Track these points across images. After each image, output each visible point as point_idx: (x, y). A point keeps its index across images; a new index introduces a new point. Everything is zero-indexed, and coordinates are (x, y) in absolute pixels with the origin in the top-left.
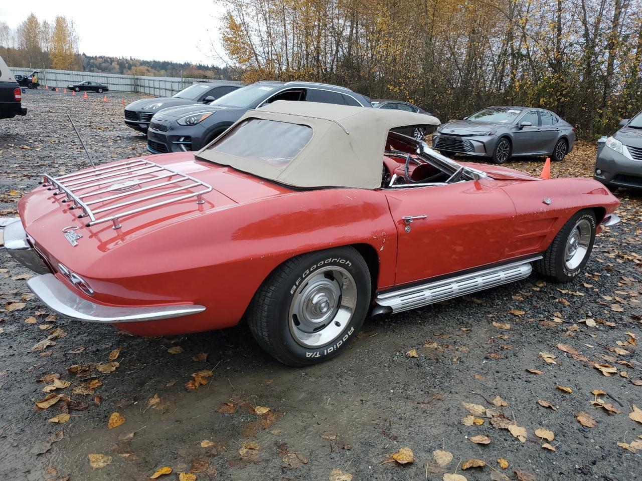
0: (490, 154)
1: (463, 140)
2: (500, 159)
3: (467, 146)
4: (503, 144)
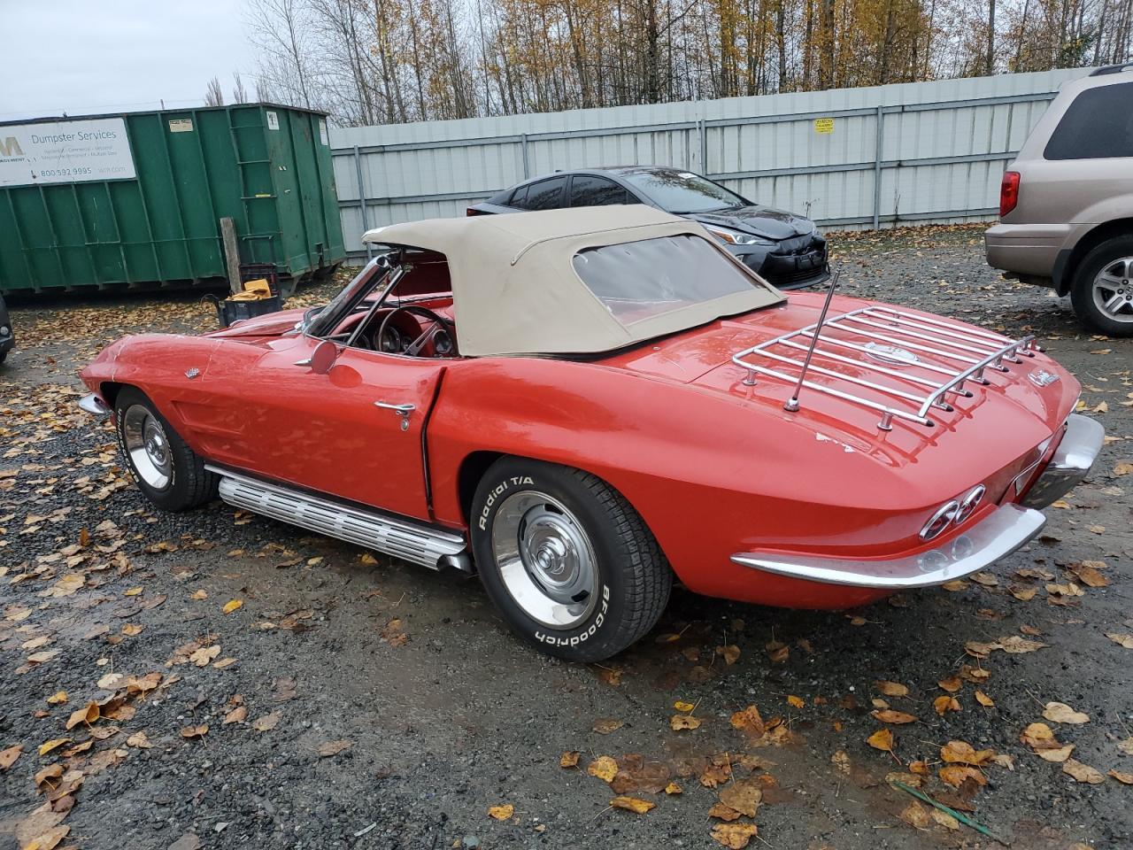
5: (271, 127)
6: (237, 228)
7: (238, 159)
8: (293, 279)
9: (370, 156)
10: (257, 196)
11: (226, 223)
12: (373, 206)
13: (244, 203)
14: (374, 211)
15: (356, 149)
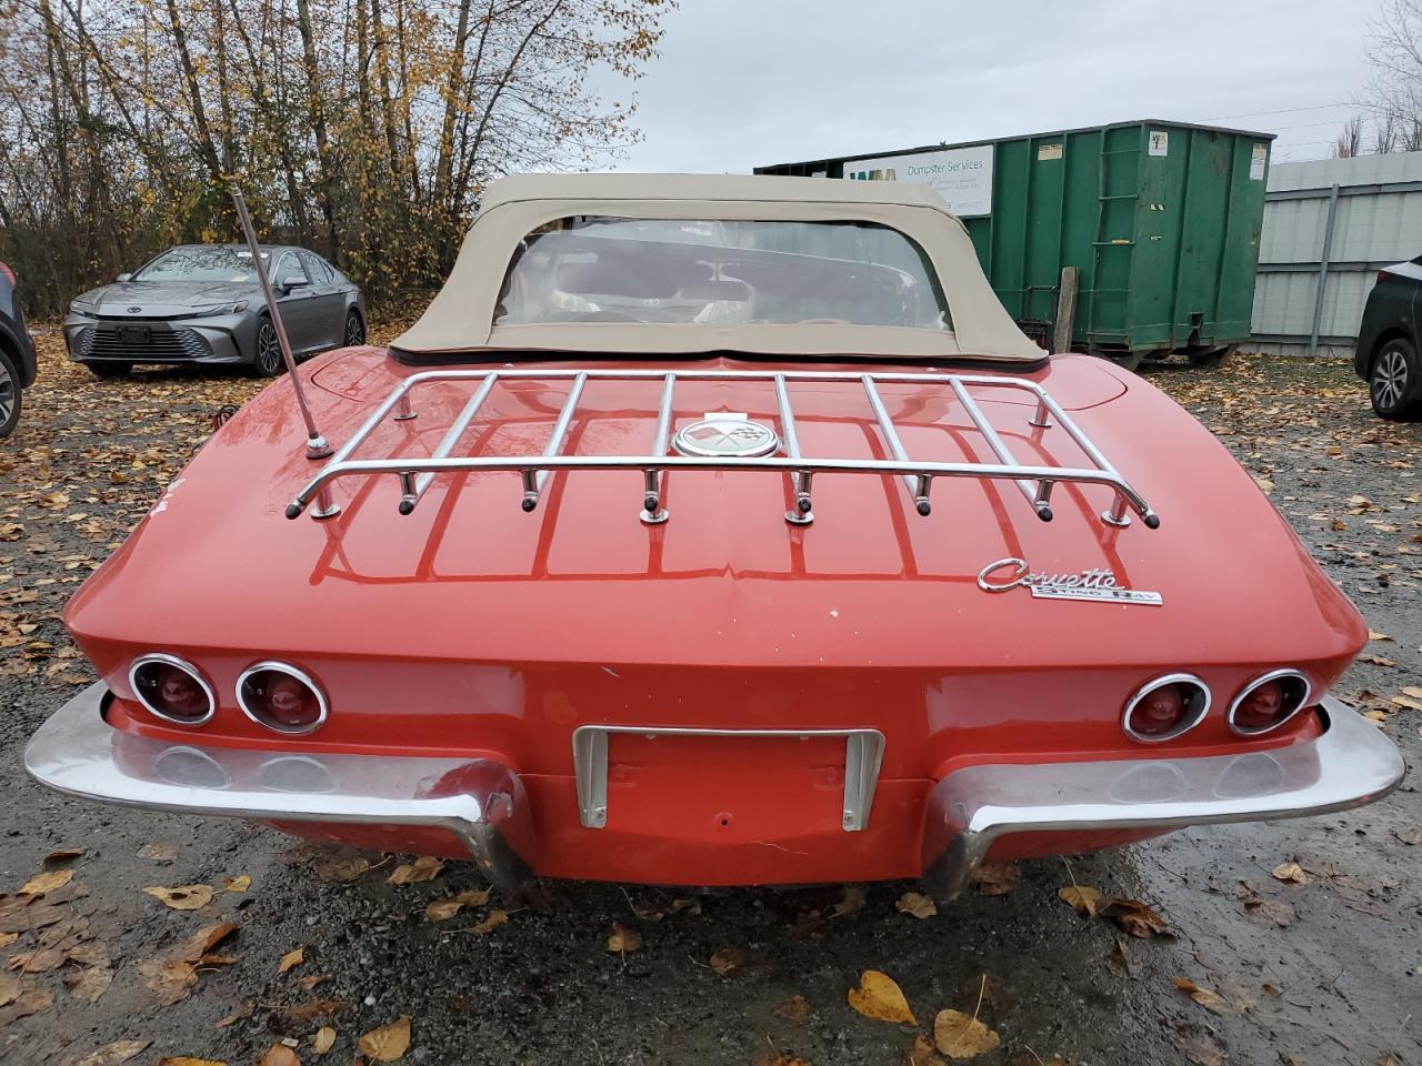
0: (249, 358)
1: (174, 328)
2: (268, 367)
3: (190, 345)
4: (265, 329)
5: (1152, 152)
6: (1080, 280)
7: (1101, 193)
8: (1131, 353)
9: (1354, 200)
10: (1114, 242)
11: (1068, 274)
12: (1340, 272)
13: (1095, 249)
14: (1339, 281)
15: (1336, 190)
